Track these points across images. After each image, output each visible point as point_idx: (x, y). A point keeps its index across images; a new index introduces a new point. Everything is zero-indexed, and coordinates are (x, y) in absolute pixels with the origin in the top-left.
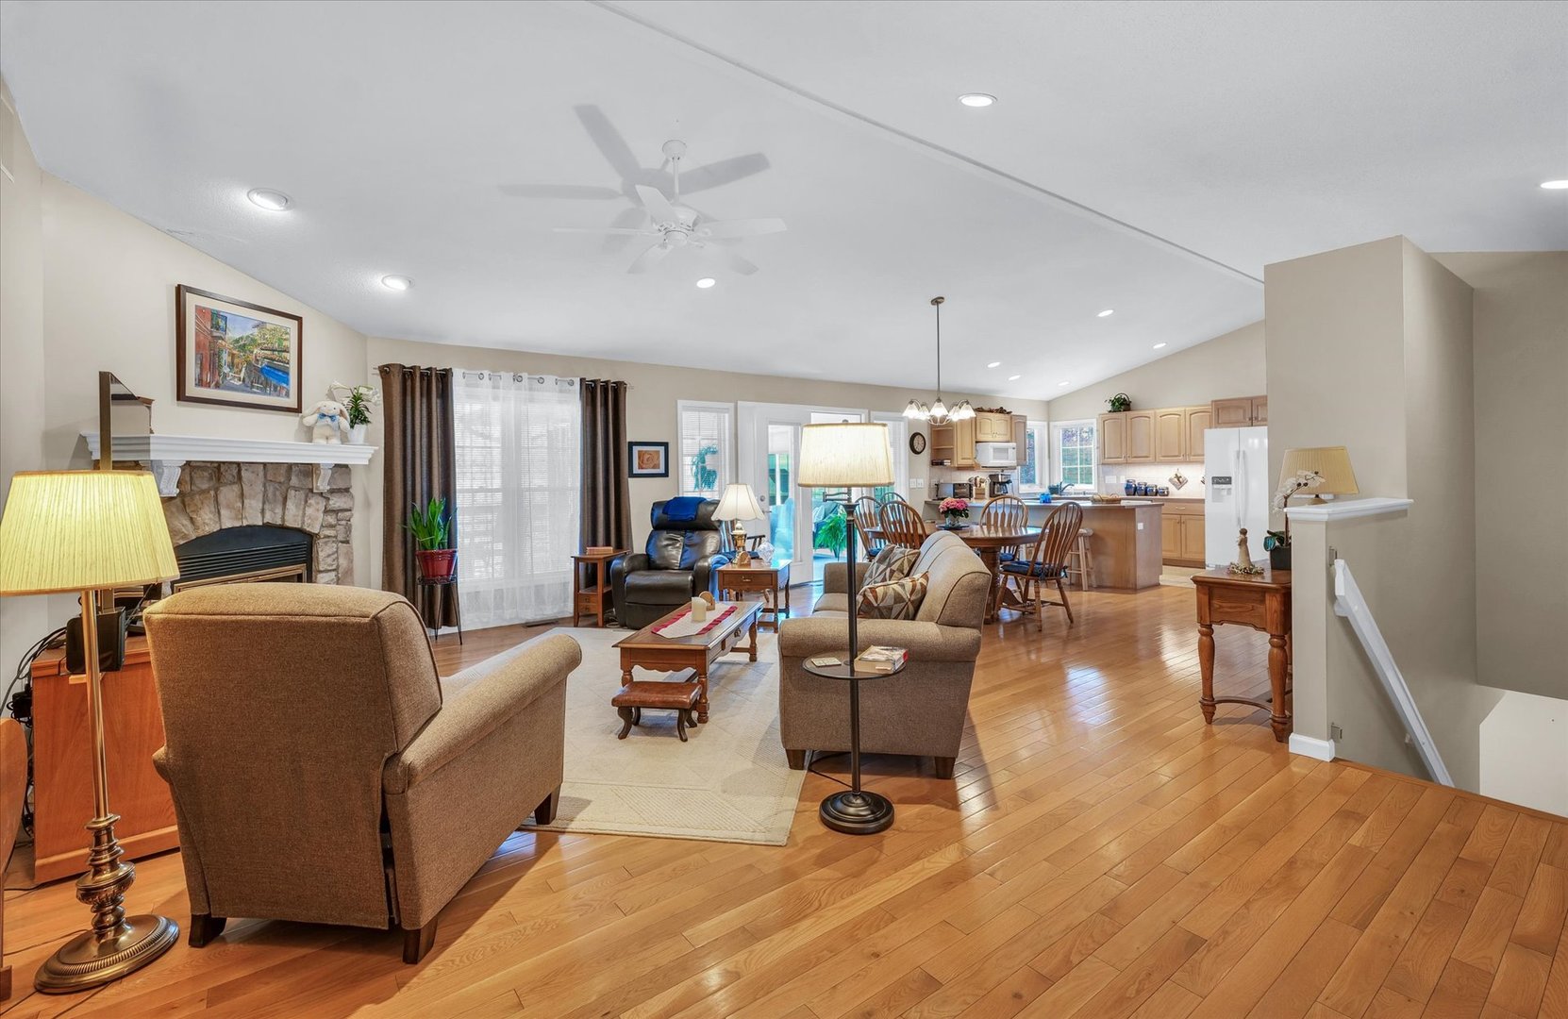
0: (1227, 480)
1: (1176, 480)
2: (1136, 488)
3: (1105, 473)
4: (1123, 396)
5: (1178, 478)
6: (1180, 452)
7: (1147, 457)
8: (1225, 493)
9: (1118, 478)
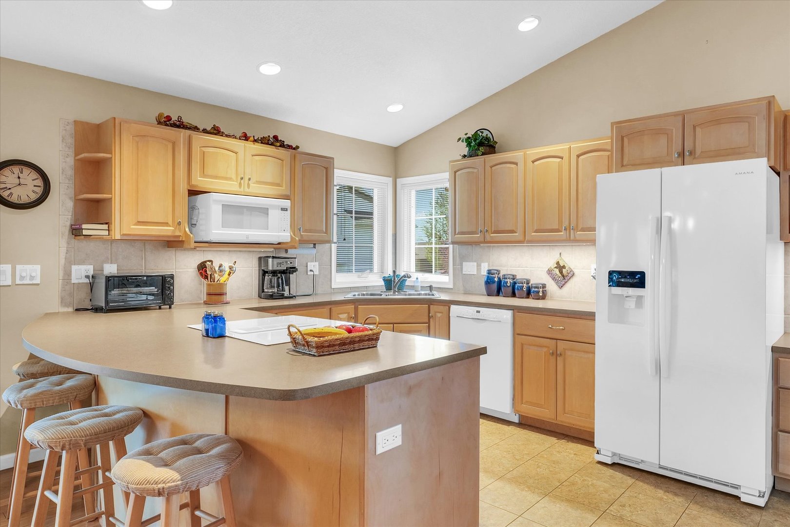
0: (636, 280)
1: (557, 271)
2: (500, 281)
3: (463, 258)
4: (485, 133)
5: (560, 268)
6: (560, 222)
7: (513, 232)
8: (631, 304)
9: (479, 266)
